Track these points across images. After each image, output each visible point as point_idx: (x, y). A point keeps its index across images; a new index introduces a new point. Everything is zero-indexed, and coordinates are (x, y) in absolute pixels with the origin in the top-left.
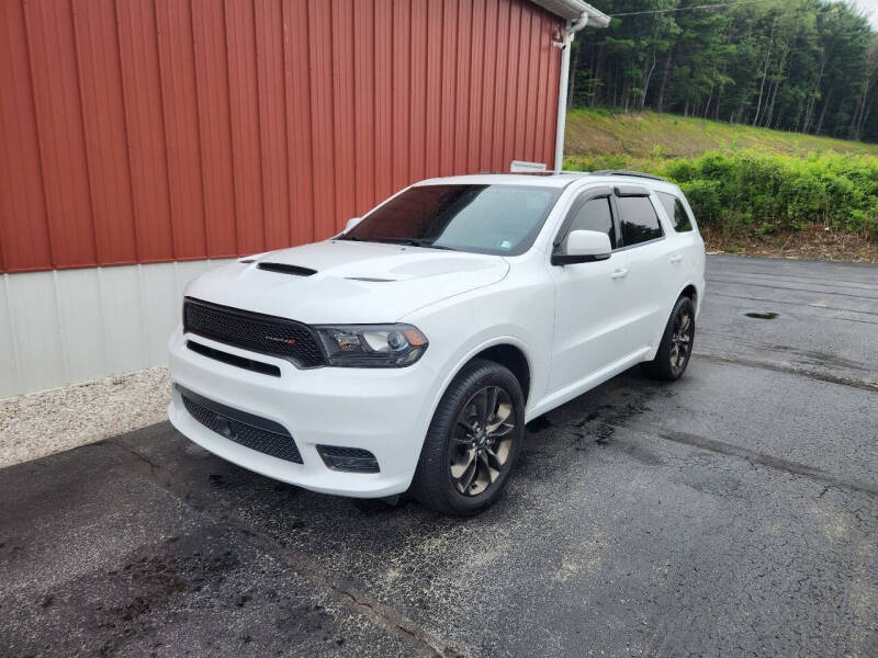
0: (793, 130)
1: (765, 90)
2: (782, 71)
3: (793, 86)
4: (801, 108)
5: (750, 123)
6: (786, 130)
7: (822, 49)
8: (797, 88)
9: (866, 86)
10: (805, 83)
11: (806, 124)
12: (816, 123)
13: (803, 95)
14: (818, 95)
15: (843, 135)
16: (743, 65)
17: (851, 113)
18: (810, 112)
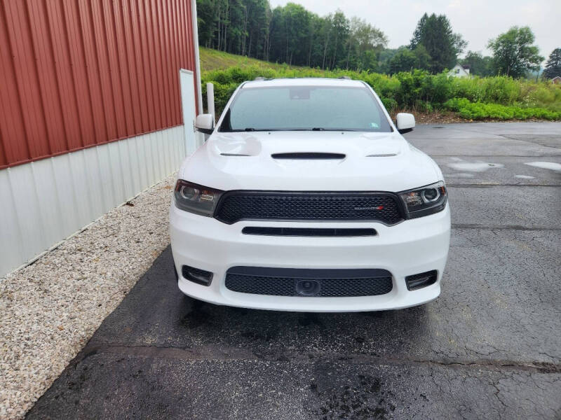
0: (237, 54)
1: (221, 29)
2: (227, 18)
3: (234, 27)
4: (240, 40)
5: (216, 48)
6: (235, 53)
7: (245, 7)
8: (236, 29)
9: (268, 30)
10: (239, 27)
11: (243, 51)
12: (248, 50)
13: (240, 33)
14: (247, 34)
15: (261, 58)
16: (207, 11)
17: (263, 45)
18: (244, 43)
